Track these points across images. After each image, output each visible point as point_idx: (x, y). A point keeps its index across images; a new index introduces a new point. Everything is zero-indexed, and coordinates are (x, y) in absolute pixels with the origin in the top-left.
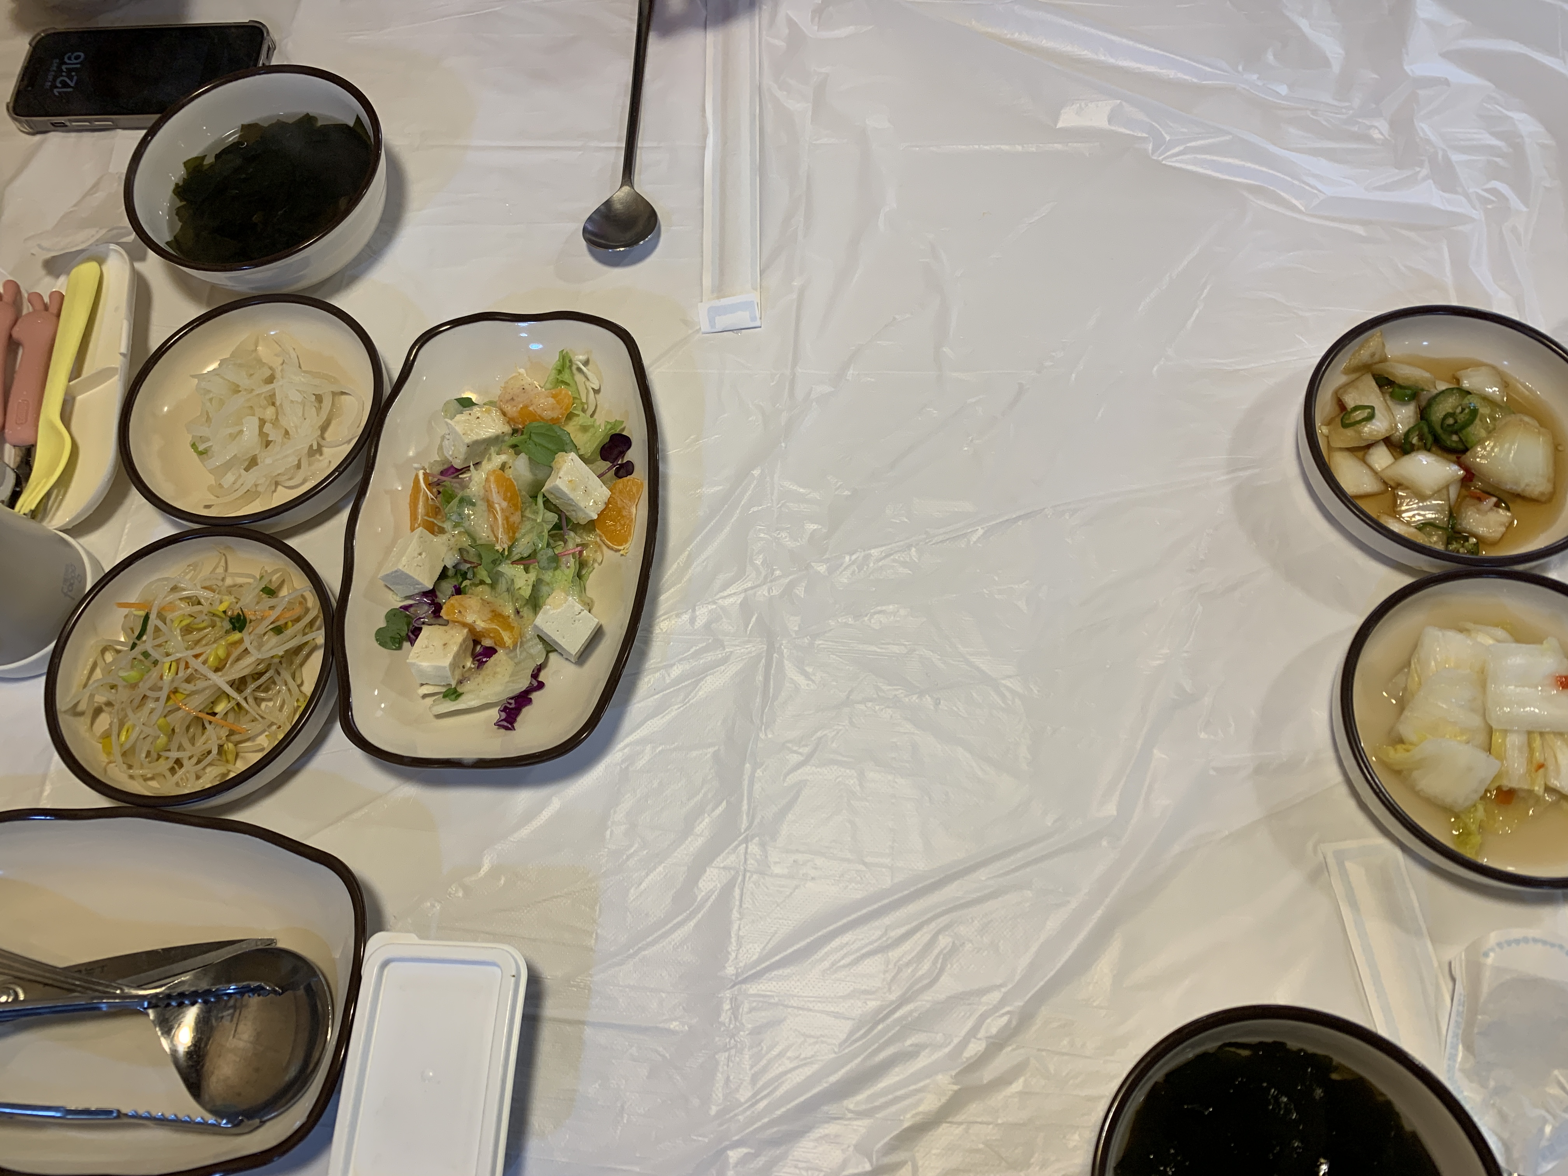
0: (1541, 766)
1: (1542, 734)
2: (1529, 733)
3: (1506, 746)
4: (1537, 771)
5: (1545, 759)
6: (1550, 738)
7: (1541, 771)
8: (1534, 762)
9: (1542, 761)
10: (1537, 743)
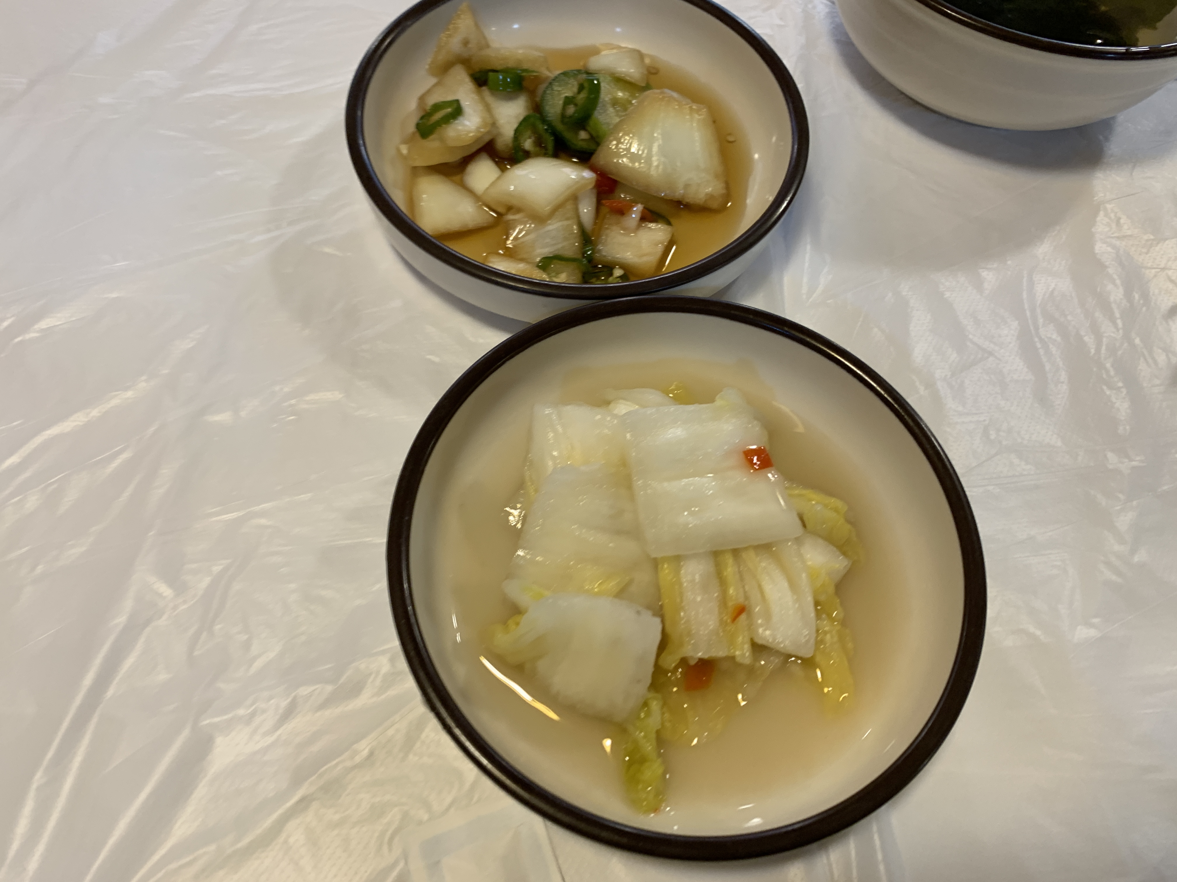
0: (741, 610)
1: (736, 553)
2: (716, 555)
3: (681, 584)
4: (734, 619)
5: (747, 598)
6: (751, 558)
7: (743, 616)
8: (730, 604)
9: (741, 600)
10: (730, 570)
